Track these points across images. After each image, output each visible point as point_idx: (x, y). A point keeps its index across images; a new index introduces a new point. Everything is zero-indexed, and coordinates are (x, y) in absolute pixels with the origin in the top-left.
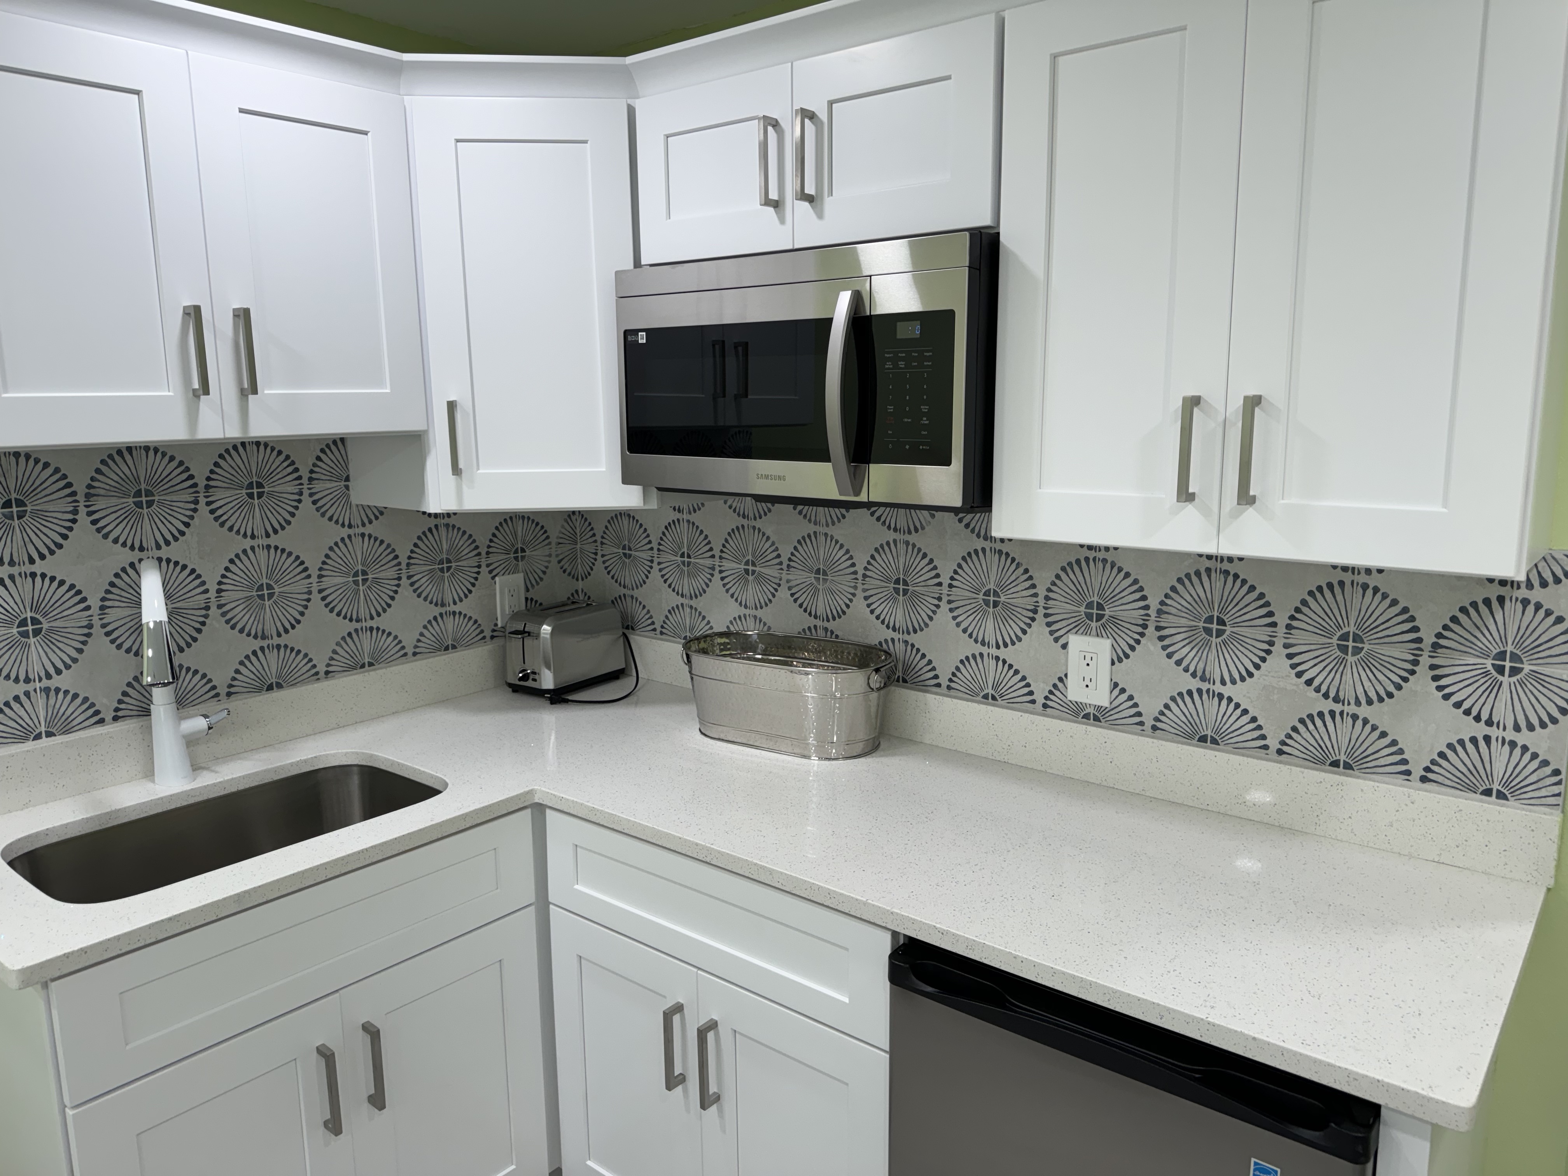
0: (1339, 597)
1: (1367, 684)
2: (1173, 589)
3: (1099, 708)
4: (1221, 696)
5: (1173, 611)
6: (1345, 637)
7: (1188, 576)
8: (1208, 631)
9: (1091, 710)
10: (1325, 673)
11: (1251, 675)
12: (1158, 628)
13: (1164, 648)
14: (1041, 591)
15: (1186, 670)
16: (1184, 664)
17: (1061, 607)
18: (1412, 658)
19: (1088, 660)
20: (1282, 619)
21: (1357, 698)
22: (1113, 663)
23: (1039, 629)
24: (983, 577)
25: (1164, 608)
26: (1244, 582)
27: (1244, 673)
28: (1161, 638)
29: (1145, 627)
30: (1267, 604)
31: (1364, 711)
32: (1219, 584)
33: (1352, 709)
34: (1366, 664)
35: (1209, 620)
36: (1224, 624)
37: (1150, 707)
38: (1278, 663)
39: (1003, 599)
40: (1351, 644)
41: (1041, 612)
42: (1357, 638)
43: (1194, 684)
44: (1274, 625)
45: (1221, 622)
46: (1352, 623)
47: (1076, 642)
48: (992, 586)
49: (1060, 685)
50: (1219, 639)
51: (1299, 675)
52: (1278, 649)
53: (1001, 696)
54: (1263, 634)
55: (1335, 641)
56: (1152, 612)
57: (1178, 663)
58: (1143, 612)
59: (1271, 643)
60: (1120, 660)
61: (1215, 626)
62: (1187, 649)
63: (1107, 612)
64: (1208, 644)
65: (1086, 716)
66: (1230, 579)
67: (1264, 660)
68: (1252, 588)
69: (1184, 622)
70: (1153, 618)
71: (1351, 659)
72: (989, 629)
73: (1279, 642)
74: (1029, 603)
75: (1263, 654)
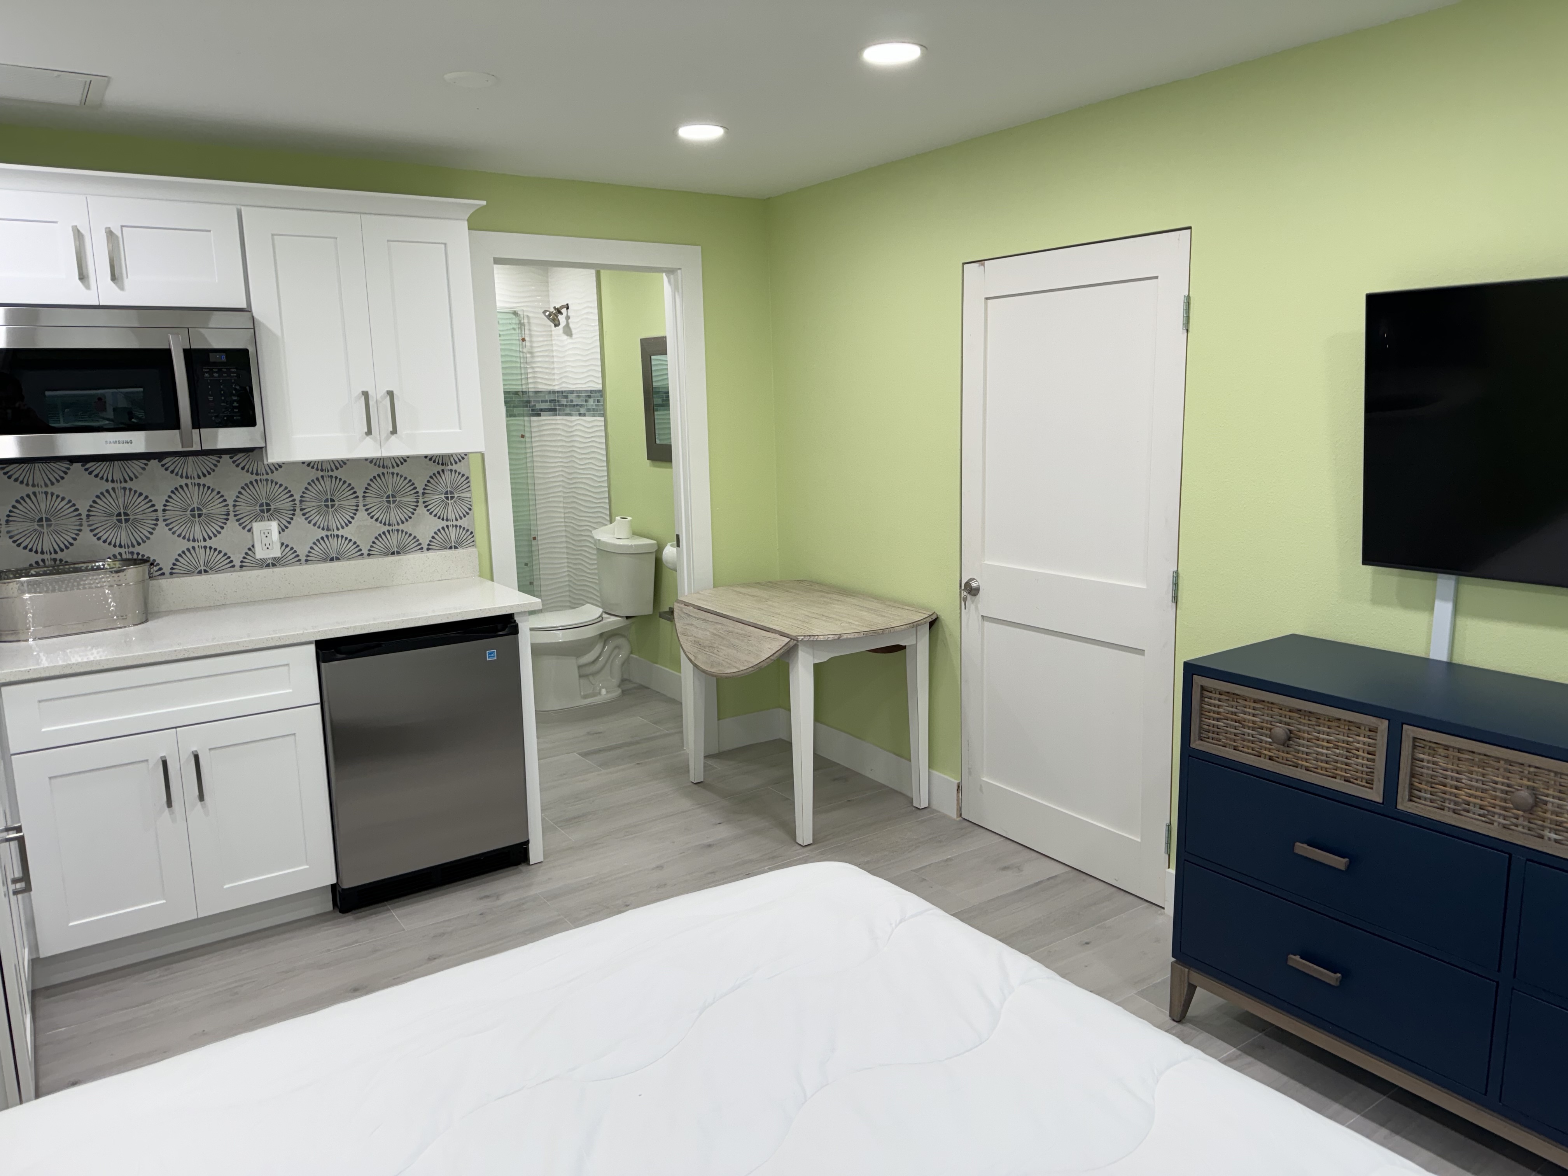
0: (383, 480)
1: (400, 515)
2: (306, 489)
3: (274, 559)
4: (338, 536)
5: (308, 499)
6: (388, 497)
7: (313, 481)
8: (327, 506)
9: (270, 561)
10: (383, 514)
11: (350, 522)
12: (302, 510)
13: (306, 519)
14: (230, 502)
15: (319, 527)
16: (318, 525)
17: (243, 509)
18: (416, 500)
19: (266, 534)
20: (360, 494)
21: (397, 522)
22: (280, 533)
23: (232, 524)
24: (188, 500)
25: (303, 499)
26: (340, 480)
27: (347, 522)
28: (304, 514)
29: (294, 510)
30: (353, 488)
31: (401, 527)
32: (328, 483)
33: (397, 527)
34: (399, 507)
35: (327, 500)
36: (334, 501)
37: (302, 551)
38: (362, 514)
39: (204, 511)
40: (391, 499)
41: (232, 514)
42: (393, 496)
43: (324, 533)
44: (357, 497)
45: (332, 500)
46: (390, 490)
47: (257, 526)
48: (195, 505)
49: (250, 552)
50: (333, 509)
51: (372, 518)
52: (361, 507)
53: (211, 569)
54: (353, 502)
55: (384, 499)
56: (297, 502)
57: (315, 525)
58: (292, 503)
59: (357, 506)
60: (283, 530)
61: (329, 503)
62: (318, 517)
63: (272, 507)
64: (328, 512)
65: (268, 565)
66: (334, 479)
67: (355, 514)
68: (345, 482)
69: (314, 504)
70: (298, 505)
71: (392, 505)
72: (197, 531)
73: (361, 505)
74: (224, 510)
75: (354, 512)
